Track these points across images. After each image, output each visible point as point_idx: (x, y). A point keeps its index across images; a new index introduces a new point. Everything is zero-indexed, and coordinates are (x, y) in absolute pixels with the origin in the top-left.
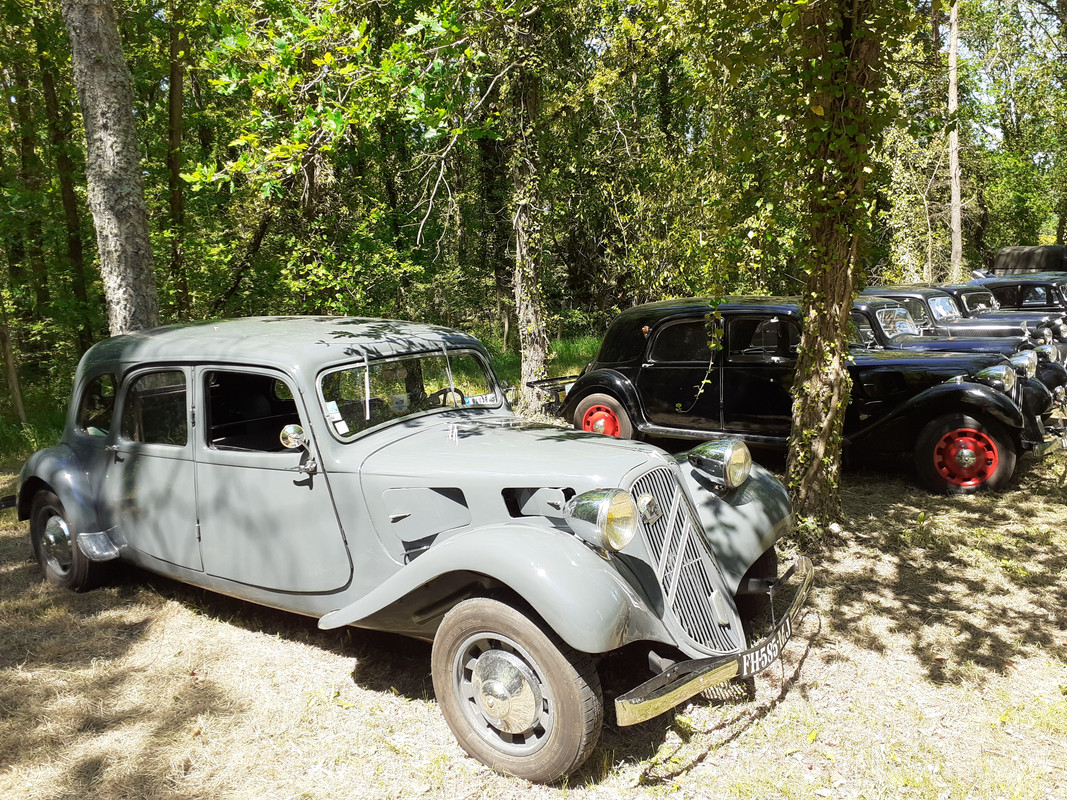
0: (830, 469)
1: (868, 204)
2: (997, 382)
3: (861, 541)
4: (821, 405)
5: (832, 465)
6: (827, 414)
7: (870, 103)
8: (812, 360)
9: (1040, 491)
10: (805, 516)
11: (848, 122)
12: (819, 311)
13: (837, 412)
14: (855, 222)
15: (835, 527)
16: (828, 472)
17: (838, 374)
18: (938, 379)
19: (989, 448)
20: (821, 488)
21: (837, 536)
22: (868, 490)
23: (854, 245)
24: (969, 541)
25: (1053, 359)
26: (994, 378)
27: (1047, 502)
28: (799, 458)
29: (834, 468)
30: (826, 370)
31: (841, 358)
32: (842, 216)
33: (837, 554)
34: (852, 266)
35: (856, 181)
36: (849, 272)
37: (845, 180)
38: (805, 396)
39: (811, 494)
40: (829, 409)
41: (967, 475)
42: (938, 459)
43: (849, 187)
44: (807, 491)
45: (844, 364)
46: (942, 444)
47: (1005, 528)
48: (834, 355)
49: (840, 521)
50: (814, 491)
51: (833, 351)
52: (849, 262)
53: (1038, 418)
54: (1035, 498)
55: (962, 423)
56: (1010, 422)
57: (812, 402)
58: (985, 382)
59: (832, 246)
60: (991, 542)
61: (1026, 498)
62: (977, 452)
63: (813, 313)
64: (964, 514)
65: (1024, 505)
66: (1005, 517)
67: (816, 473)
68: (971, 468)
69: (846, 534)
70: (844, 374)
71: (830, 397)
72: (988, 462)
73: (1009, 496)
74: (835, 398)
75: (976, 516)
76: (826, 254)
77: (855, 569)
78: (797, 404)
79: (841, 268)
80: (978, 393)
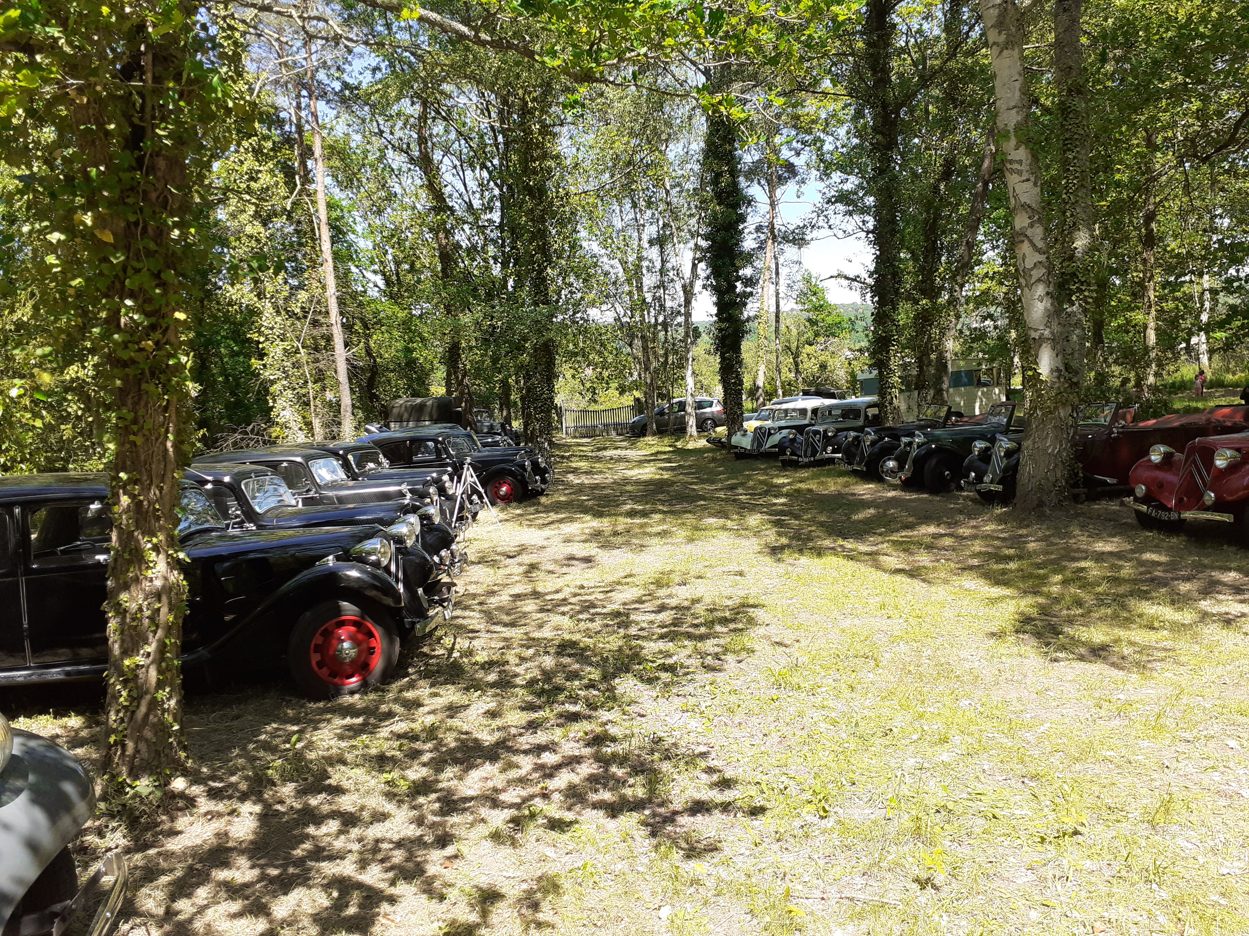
0: (166, 706)
1: (186, 359)
2: (373, 558)
3: (214, 794)
4: (146, 622)
5: (168, 699)
6: (155, 632)
7: (177, 232)
8: (130, 562)
9: (427, 674)
10: (136, 778)
11: (150, 254)
12: (133, 497)
13: (169, 629)
14: (169, 380)
15: (179, 784)
16: (164, 711)
17: (166, 579)
18: (312, 561)
19: (371, 635)
20: (156, 734)
21: (182, 795)
22: (236, 711)
23: (172, 409)
24: (349, 757)
25: (437, 520)
26: (369, 553)
27: (432, 685)
28: (122, 699)
29: (173, 702)
30: (149, 574)
31: (168, 556)
32: (153, 374)
33: (182, 822)
34: (171, 437)
35: (167, 328)
36: (169, 444)
37: (153, 327)
38: (121, 612)
39: (143, 746)
40: (157, 626)
41: (349, 670)
42: (315, 658)
43: (157, 335)
44: (136, 743)
45: (175, 564)
46: (318, 639)
47: (389, 729)
48: (158, 553)
49: (186, 773)
50: (147, 740)
51: (156, 549)
52: (167, 431)
53: (420, 591)
54: (421, 683)
55: (338, 611)
56: (389, 601)
57: (133, 619)
58: (361, 560)
59: (142, 412)
60: (374, 751)
61: (412, 686)
62: (356, 642)
63: (125, 500)
64: (348, 721)
65: (410, 695)
66: (390, 715)
67: (147, 715)
68: (353, 662)
69: (196, 790)
70: (175, 577)
71: (158, 610)
72: (371, 651)
73: (395, 686)
74: (164, 610)
75: (360, 720)
76: (135, 422)
77: (205, 837)
78: (113, 625)
79: (157, 439)
80: (354, 574)
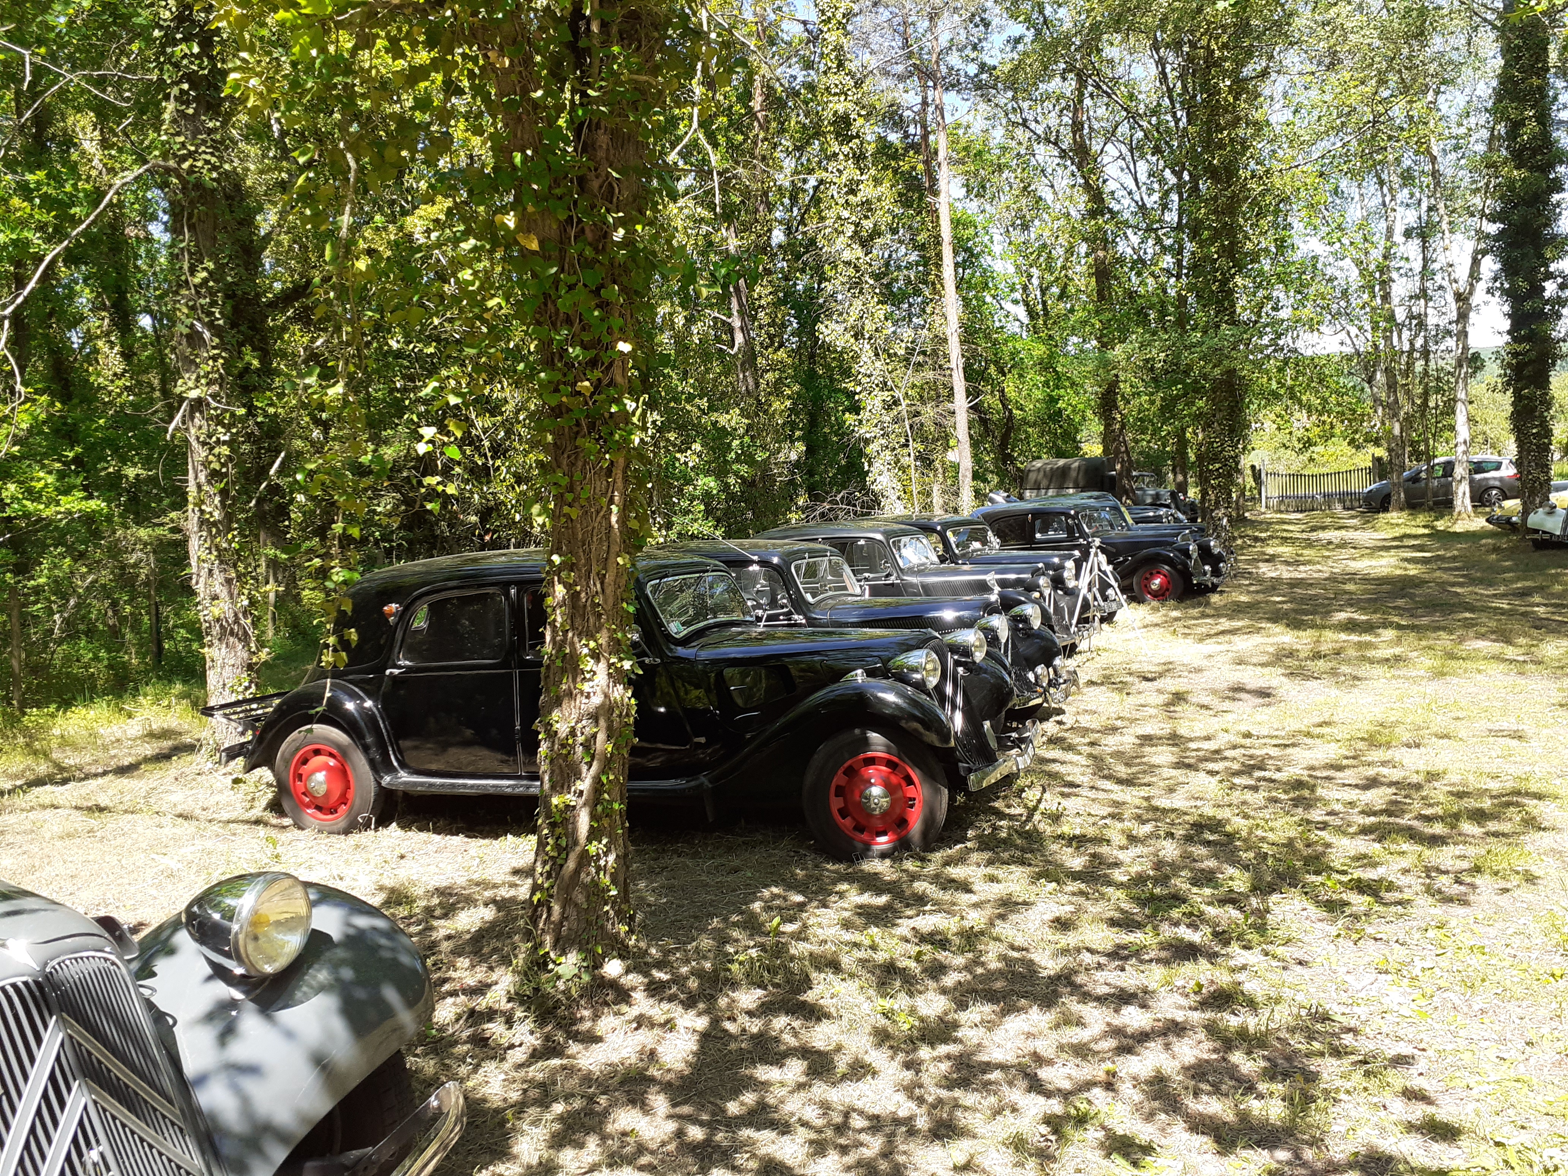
0: (602, 863)
1: (634, 405)
2: (917, 676)
3: (655, 990)
4: (579, 750)
5: (606, 854)
6: (590, 765)
7: (621, 232)
8: (563, 671)
9: (988, 844)
10: (563, 953)
11: (588, 264)
12: (566, 585)
13: (607, 764)
14: (612, 434)
15: (613, 968)
16: (599, 869)
17: (606, 696)
19: (910, 781)
20: (588, 898)
21: (614, 985)
23: (618, 473)
24: (847, 961)
25: (1036, 624)
26: (915, 670)
27: (990, 863)
28: (548, 848)
29: (611, 858)
30: (586, 687)
31: (610, 666)
32: (592, 427)
33: (607, 1023)
34: (614, 508)
35: (611, 364)
36: (614, 519)
37: (593, 363)
38: (552, 735)
39: (572, 912)
40: (593, 757)
41: (880, 825)
42: (836, 803)
43: (597, 374)
44: (564, 908)
45: (617, 676)
46: (839, 779)
47: (912, 923)
48: (598, 661)
49: (623, 953)
50: (576, 905)
51: (595, 656)
52: (611, 501)
53: (987, 724)
54: (975, 857)
55: (865, 743)
56: (932, 738)
57: (563, 746)
58: (902, 678)
59: (577, 476)
60: (881, 957)
61: (960, 860)
62: (890, 789)
63: (560, 591)
64: (867, 899)
65: (956, 872)
66: (921, 900)
67: (577, 872)
68: (885, 814)
69: (634, 979)
70: (621, 694)
71: (594, 736)
72: (909, 802)
73: (938, 856)
74: (601, 737)
75: (882, 900)
76: (571, 489)
78: (543, 749)
79: (598, 512)
80: (891, 697)
